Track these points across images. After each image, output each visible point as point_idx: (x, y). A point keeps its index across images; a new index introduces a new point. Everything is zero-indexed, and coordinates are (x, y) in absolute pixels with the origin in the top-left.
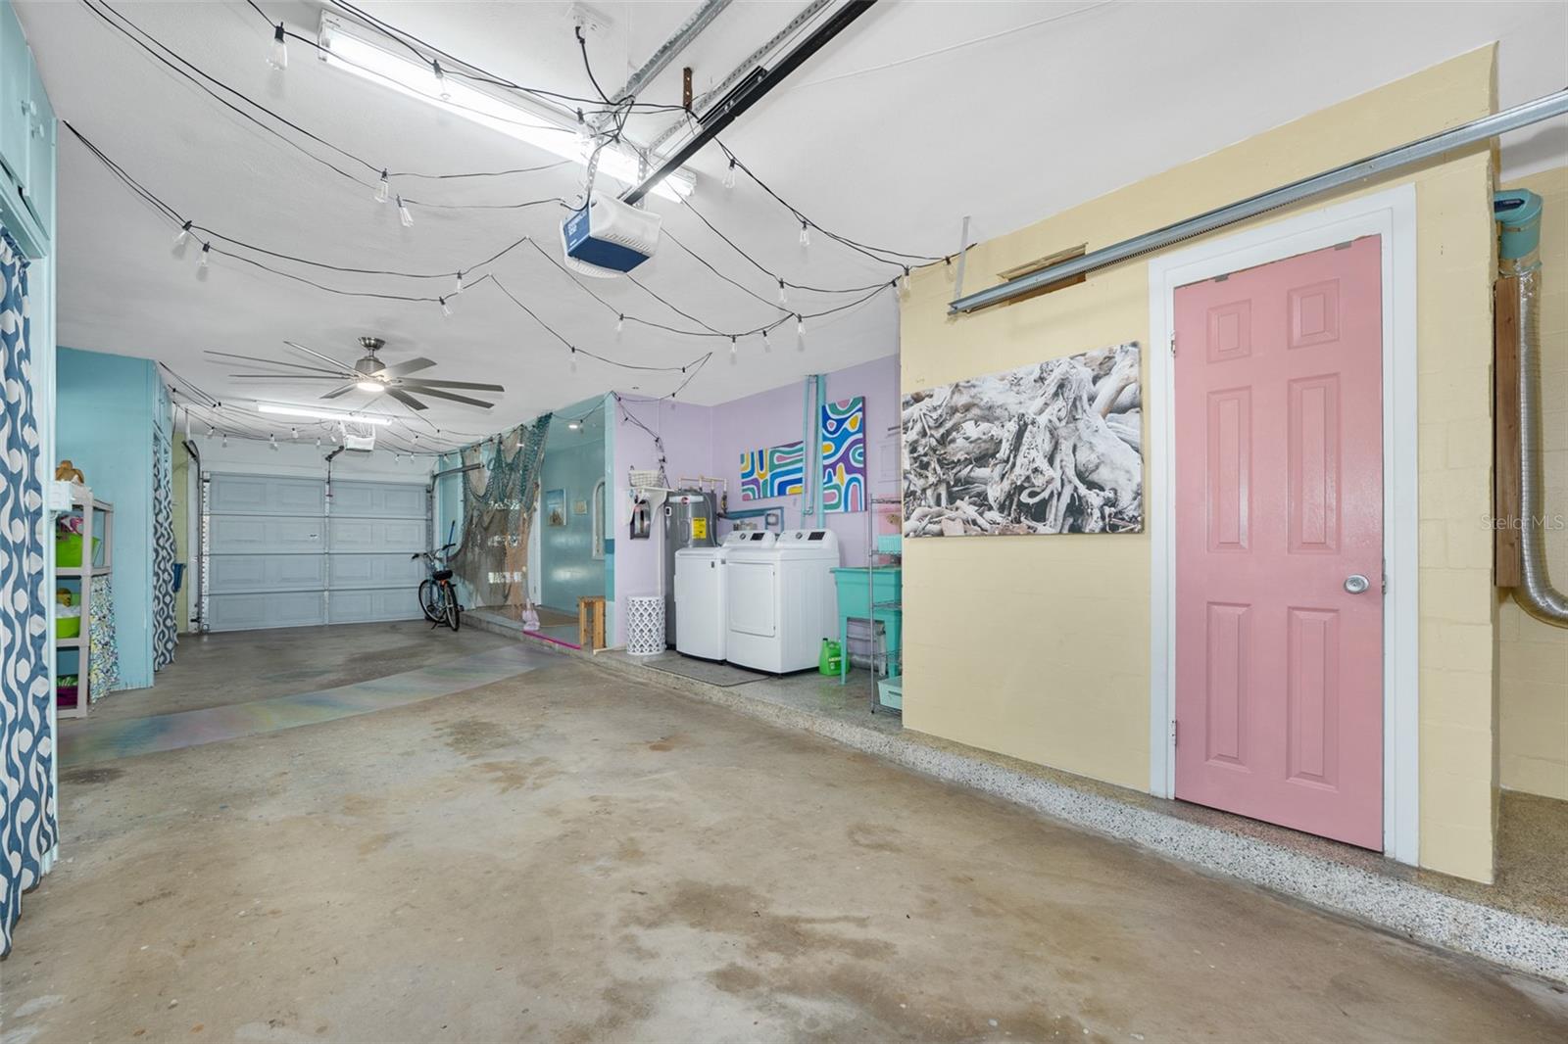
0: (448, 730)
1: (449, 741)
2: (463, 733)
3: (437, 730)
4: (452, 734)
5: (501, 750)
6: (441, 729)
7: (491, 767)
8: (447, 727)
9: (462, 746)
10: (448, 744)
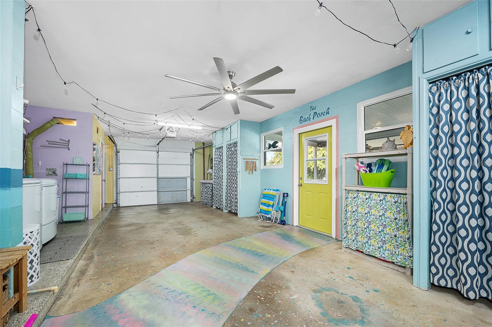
0: (193, 233)
1: (192, 230)
2: (189, 232)
3: (196, 233)
4: (192, 232)
5: (180, 227)
6: (195, 234)
7: (183, 225)
8: (193, 234)
9: (189, 229)
10: (192, 229)
